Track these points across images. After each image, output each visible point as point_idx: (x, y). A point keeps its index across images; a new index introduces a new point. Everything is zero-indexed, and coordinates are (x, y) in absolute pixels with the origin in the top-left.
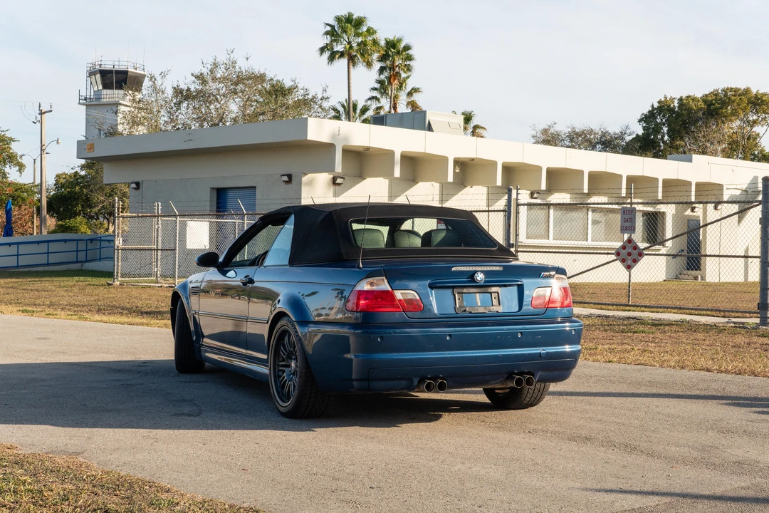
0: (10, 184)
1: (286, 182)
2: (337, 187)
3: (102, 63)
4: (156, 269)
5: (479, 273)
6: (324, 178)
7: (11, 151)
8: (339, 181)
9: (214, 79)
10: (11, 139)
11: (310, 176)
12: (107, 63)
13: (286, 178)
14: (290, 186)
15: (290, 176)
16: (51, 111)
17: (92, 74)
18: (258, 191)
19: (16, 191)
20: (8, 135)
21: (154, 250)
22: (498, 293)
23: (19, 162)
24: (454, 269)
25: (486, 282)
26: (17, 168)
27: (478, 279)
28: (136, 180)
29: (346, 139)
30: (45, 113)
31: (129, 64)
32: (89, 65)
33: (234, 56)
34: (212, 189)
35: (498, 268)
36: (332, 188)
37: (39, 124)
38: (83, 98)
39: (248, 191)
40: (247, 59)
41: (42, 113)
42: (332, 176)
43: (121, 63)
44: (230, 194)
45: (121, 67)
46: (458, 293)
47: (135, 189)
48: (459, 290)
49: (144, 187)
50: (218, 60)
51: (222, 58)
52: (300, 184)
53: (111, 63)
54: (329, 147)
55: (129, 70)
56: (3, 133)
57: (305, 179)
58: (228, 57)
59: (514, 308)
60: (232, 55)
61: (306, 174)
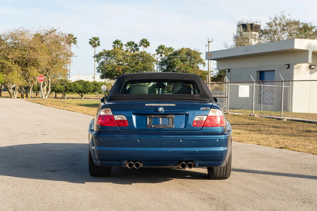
0: (200, 71)
1: (287, 68)
2: (312, 70)
3: (243, 21)
4: (225, 106)
5: (160, 107)
6: (305, 66)
7: (201, 58)
8: (312, 67)
9: (276, 25)
10: (201, 53)
11: (298, 65)
12: (245, 21)
13: (287, 66)
14: (289, 69)
15: (289, 65)
16: (212, 41)
17: (239, 26)
18: (276, 72)
19: (202, 74)
20: (199, 51)
21: (224, 97)
22: (173, 118)
23: (203, 62)
24: (146, 105)
25: (164, 112)
26: (203, 65)
27: (160, 110)
28: (229, 68)
29: (314, 47)
30: (210, 42)
31: (254, 21)
32: (238, 22)
33: (285, 14)
34: (258, 71)
35: (173, 105)
36: (309, 71)
37: (208, 47)
38: (235, 36)
39: (272, 73)
40: (289, 15)
41: (209, 42)
42: (309, 65)
43: (251, 21)
44: (266, 73)
45: (251, 22)
46: (149, 118)
47: (228, 72)
48: (150, 116)
49: (231, 71)
50: (276, 16)
51: (279, 15)
52: (293, 68)
53: (247, 21)
54: (306, 52)
55: (254, 23)
56: (197, 51)
57: (295, 66)
58: (282, 14)
59: (183, 126)
60: (283, 14)
61: (296, 64)
